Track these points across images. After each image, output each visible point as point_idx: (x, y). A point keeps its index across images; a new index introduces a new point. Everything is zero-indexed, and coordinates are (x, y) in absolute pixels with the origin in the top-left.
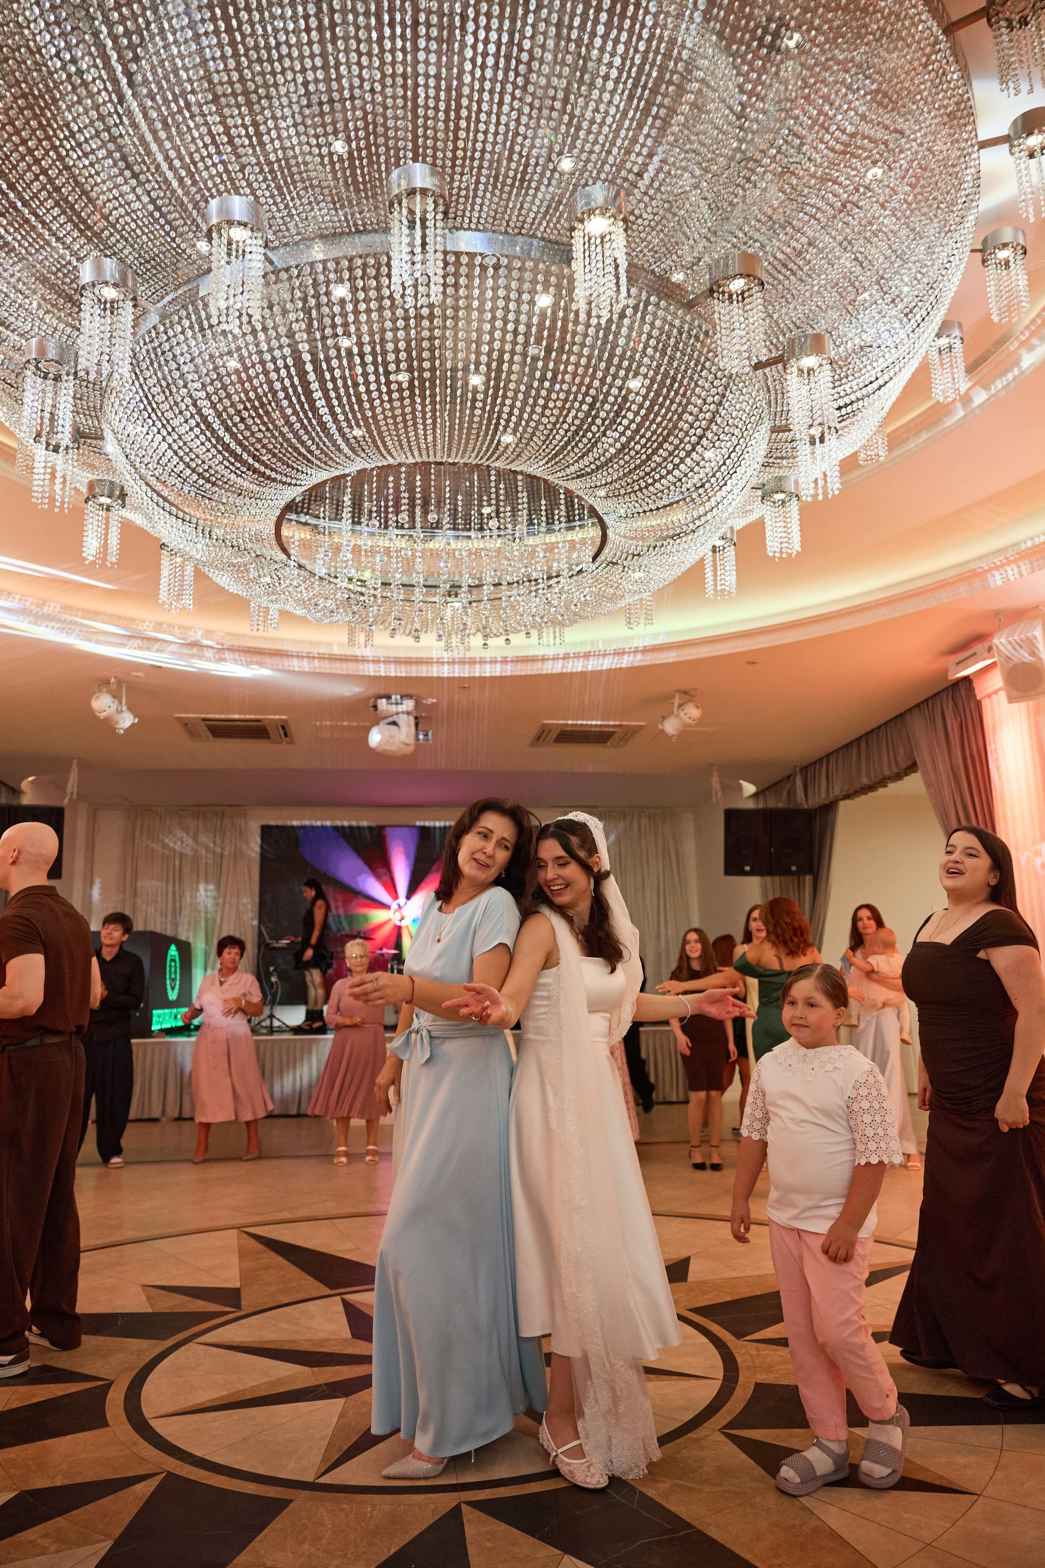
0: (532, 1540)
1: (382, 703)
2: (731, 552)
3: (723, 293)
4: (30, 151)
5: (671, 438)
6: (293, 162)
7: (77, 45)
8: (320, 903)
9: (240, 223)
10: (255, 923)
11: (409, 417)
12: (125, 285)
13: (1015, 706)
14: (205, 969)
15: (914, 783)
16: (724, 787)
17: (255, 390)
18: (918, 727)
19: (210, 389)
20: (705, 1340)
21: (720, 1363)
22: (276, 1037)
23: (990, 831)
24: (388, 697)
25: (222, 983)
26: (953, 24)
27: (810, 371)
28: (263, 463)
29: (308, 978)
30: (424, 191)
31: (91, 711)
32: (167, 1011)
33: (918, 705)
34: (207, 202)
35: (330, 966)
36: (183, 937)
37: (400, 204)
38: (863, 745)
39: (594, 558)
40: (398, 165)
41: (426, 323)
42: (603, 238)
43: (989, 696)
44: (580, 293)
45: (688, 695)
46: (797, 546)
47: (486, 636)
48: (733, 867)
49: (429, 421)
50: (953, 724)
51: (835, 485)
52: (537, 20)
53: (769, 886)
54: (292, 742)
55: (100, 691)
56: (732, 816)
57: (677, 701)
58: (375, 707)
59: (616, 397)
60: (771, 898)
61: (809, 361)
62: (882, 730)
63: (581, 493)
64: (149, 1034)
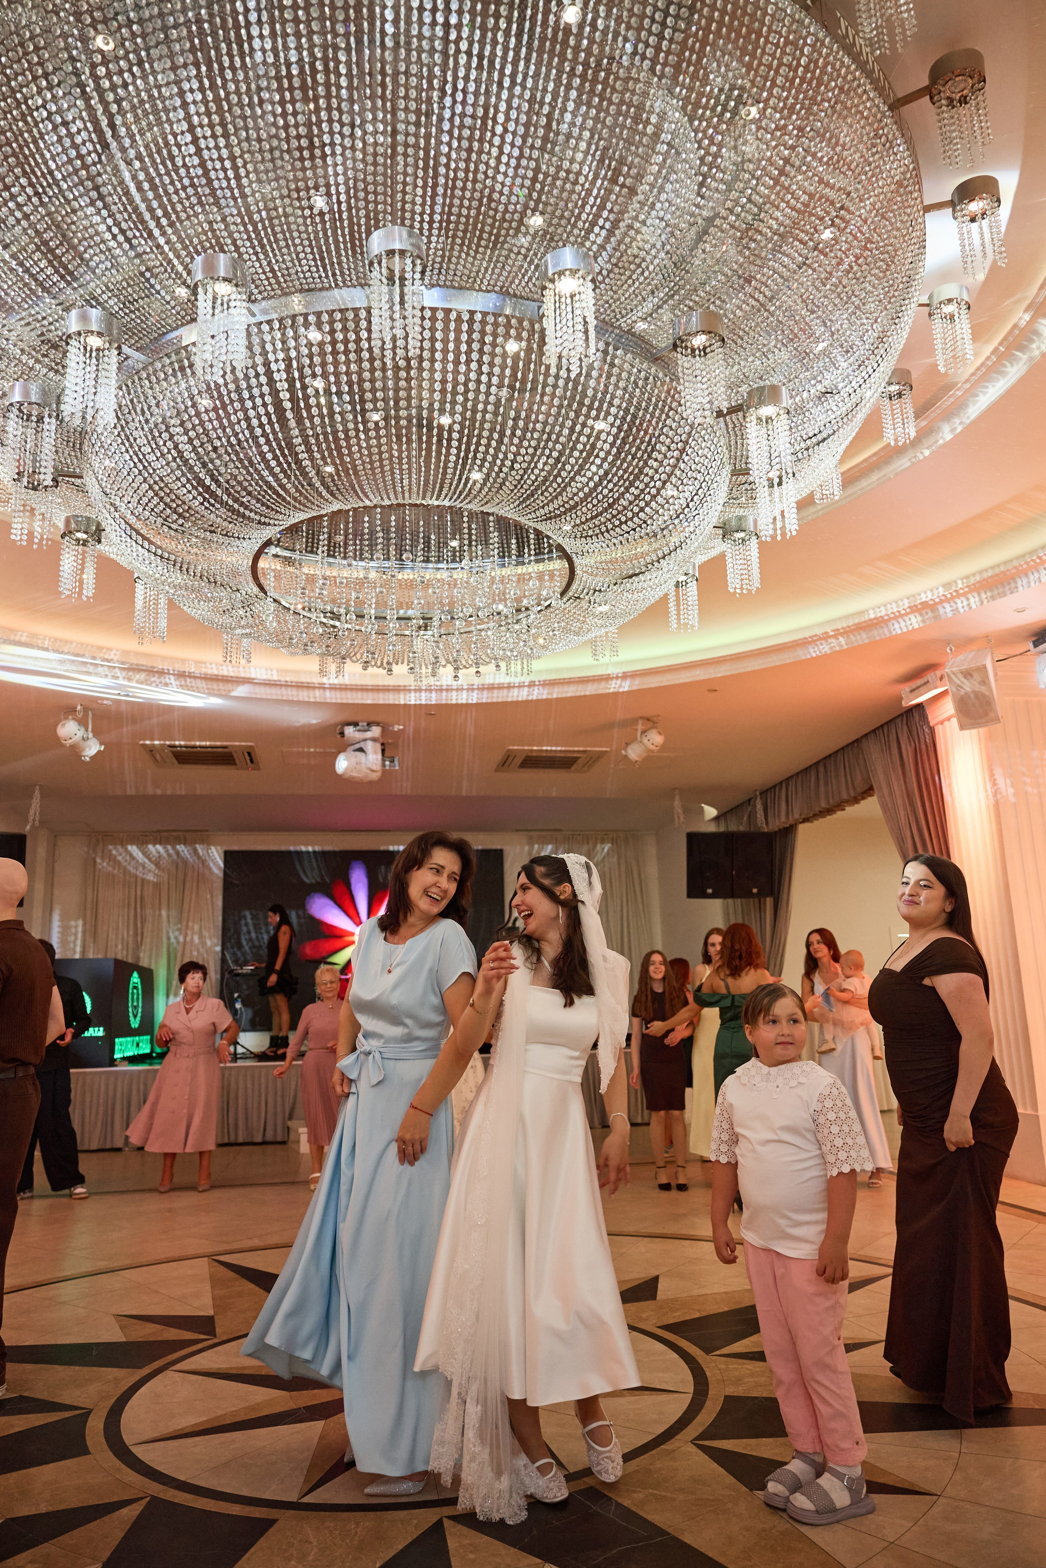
0: (513, 1550)
1: (349, 731)
2: (693, 587)
3: (686, 348)
4: (19, 206)
5: (637, 483)
6: (276, 222)
7: (69, 109)
8: (284, 928)
9: (225, 280)
10: (218, 948)
11: (386, 462)
12: (110, 334)
13: (967, 732)
14: (168, 996)
15: (871, 806)
16: (686, 810)
17: (236, 435)
18: (874, 752)
19: (192, 434)
20: (675, 1356)
21: (691, 1378)
22: (240, 1063)
23: (945, 857)
24: (356, 724)
25: (188, 1011)
26: (899, 100)
27: (769, 419)
28: (242, 504)
29: (272, 1004)
30: (402, 252)
31: (57, 739)
32: (129, 1039)
33: (874, 731)
34: (192, 258)
35: (295, 992)
36: (144, 963)
37: (380, 263)
38: (821, 769)
39: (563, 594)
40: (377, 228)
41: (402, 374)
42: (572, 296)
43: (942, 723)
44: (551, 350)
45: (651, 722)
46: (757, 584)
47: (457, 669)
48: (696, 890)
49: (405, 467)
50: (908, 752)
51: (792, 525)
52: (511, 96)
53: (731, 910)
54: (258, 769)
55: (66, 718)
56: (694, 839)
57: (640, 727)
58: (342, 734)
59: (585, 445)
60: (732, 922)
61: (767, 411)
62: (840, 756)
63: (549, 534)
64: (112, 1062)
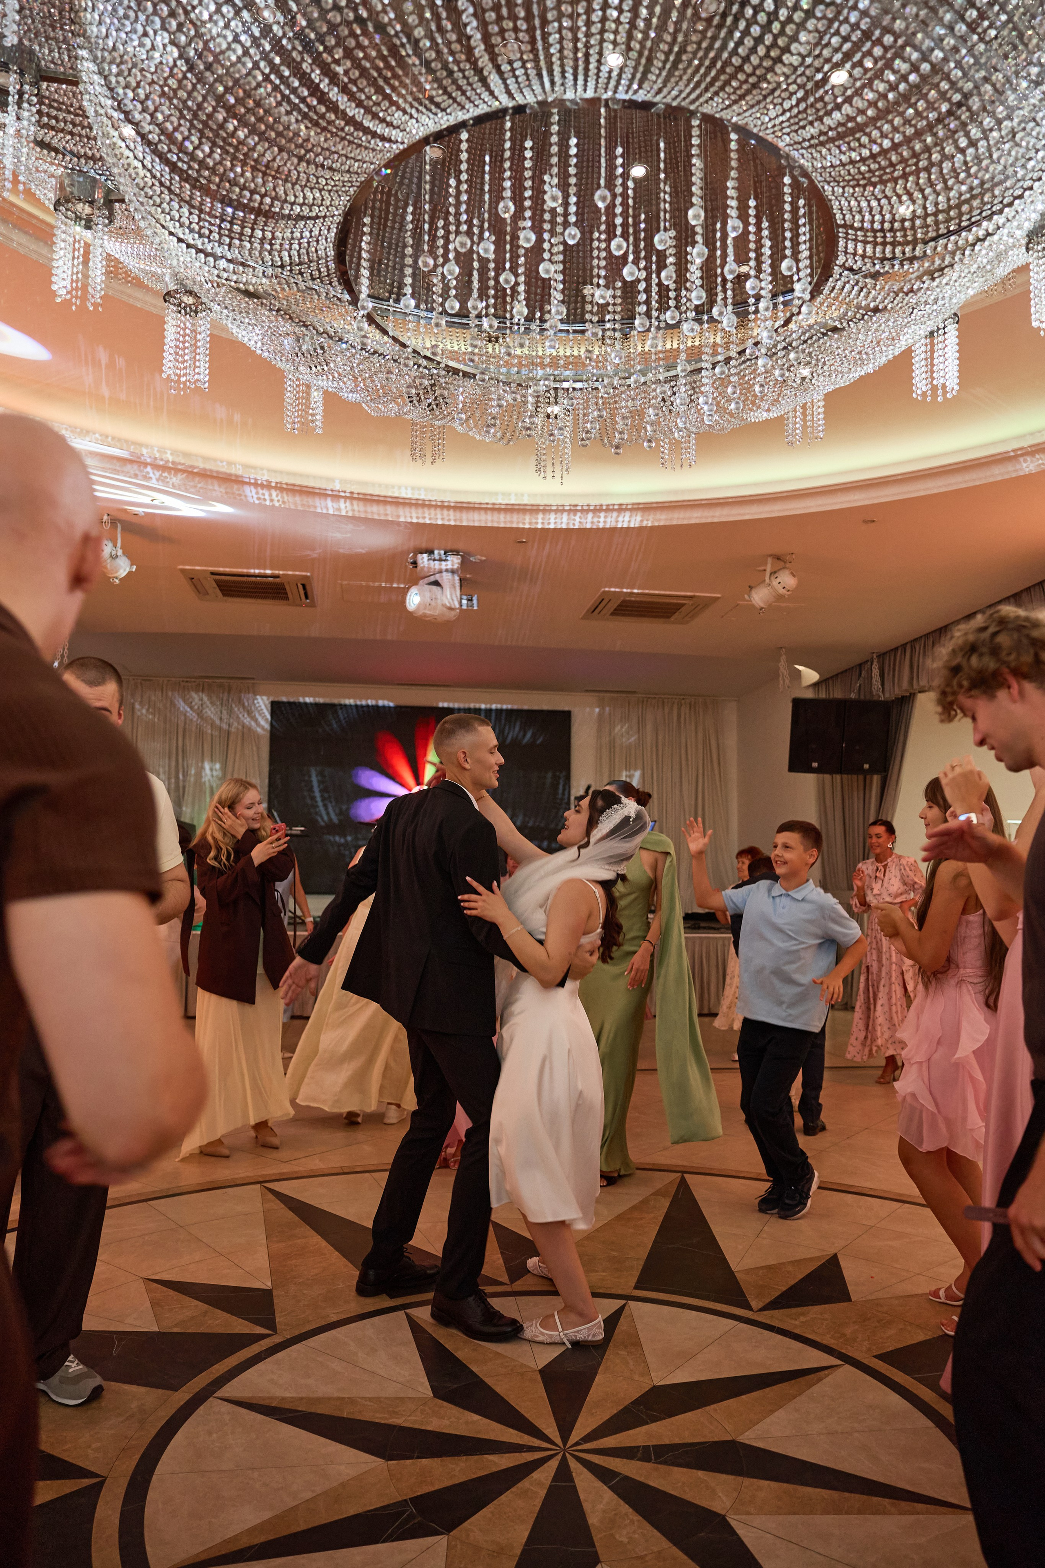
1: (424, 560)
24: (430, 552)
45: (786, 561)
48: (798, 763)
54: (313, 605)
56: (798, 704)
57: (769, 567)
58: (415, 563)
